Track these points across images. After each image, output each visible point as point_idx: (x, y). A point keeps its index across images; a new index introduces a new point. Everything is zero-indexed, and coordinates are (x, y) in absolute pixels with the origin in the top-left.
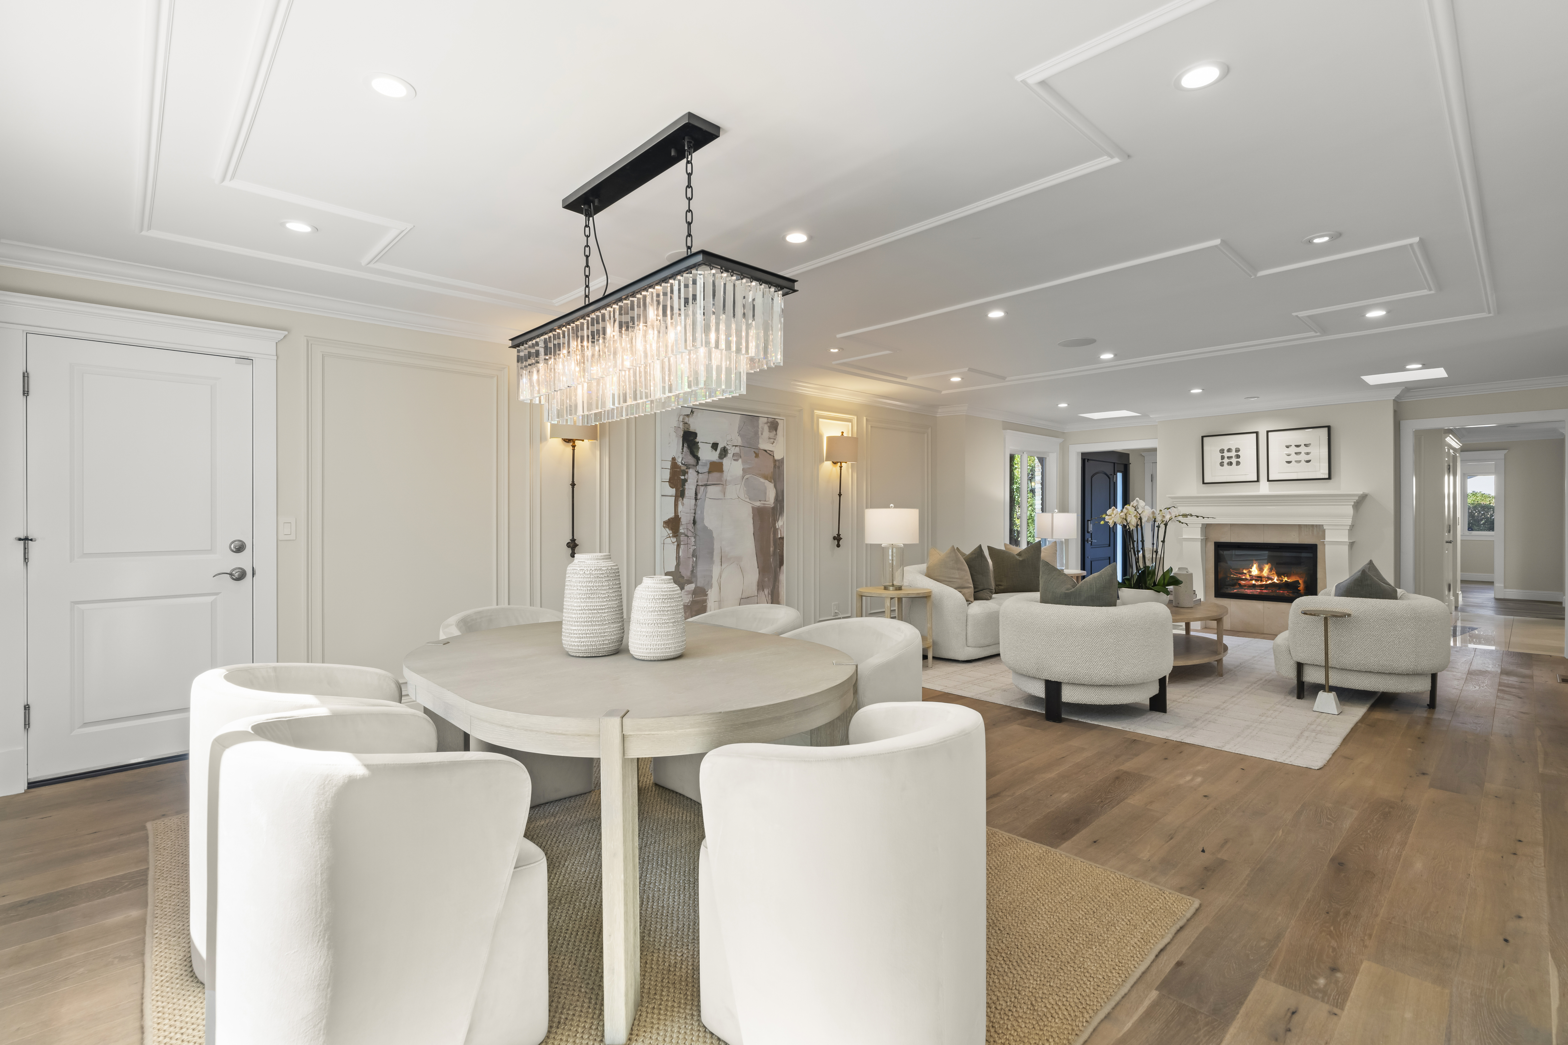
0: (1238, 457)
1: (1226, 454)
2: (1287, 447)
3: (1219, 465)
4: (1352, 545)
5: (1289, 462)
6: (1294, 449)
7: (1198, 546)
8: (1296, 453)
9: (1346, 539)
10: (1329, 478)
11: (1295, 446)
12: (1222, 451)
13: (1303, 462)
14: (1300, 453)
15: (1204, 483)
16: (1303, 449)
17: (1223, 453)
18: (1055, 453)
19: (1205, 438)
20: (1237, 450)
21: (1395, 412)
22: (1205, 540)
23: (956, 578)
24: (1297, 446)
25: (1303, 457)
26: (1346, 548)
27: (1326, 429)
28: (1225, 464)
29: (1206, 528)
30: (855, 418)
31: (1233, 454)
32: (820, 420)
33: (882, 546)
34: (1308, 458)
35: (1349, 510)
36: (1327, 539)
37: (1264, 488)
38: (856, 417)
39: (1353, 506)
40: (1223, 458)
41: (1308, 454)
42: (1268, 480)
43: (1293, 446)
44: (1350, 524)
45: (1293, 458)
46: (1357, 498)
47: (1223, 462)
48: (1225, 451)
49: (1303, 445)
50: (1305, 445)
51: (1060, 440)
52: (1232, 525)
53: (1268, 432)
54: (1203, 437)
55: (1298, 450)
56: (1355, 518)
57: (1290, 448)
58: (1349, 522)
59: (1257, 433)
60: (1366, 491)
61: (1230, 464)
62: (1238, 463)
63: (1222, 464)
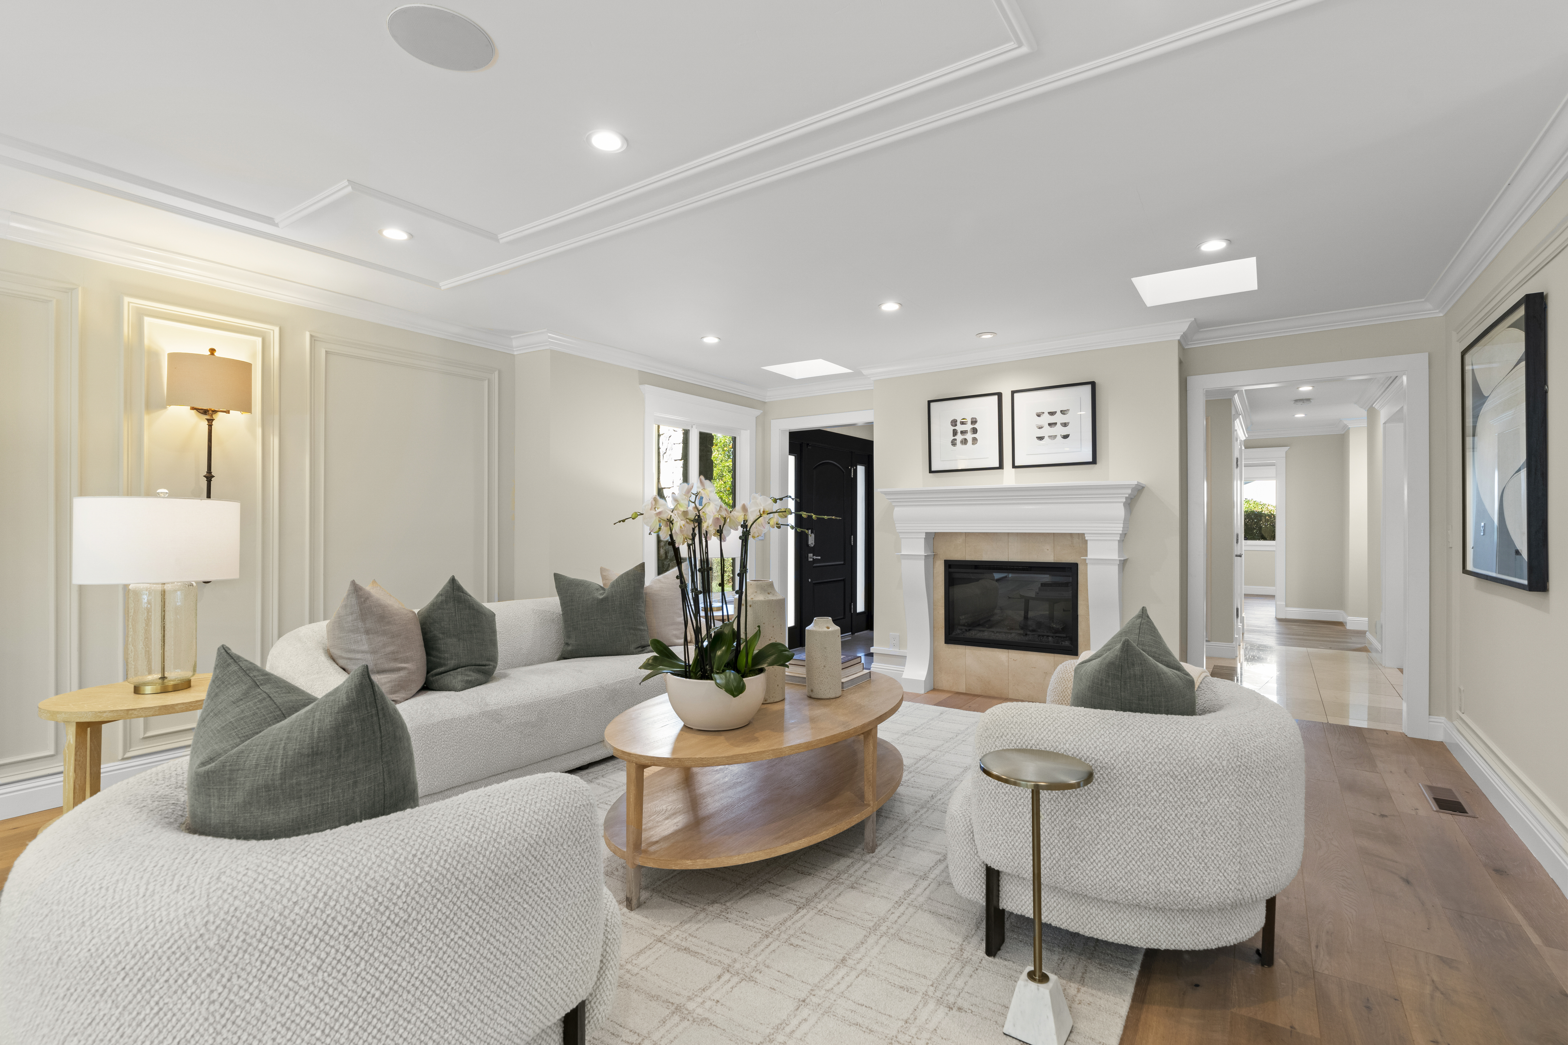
0: (975, 431)
1: (960, 428)
2: (1039, 415)
3: (950, 444)
4: (1123, 564)
5: (1041, 438)
6: (1047, 419)
7: (920, 567)
8: (1050, 425)
9: (1115, 556)
10: (1094, 461)
11: (1049, 413)
12: (954, 423)
13: (1059, 438)
14: (1056, 424)
15: (931, 471)
16: (1059, 418)
17: (956, 425)
18: (748, 431)
19: (932, 404)
20: (974, 422)
21: (1181, 363)
22: (931, 558)
23: (363, 652)
24: (1052, 414)
25: (1059, 430)
26: (1115, 570)
27: (1089, 387)
28: (958, 442)
29: (933, 539)
30: (274, 332)
31: (968, 427)
32: (147, 320)
33: (130, 587)
34: (1065, 430)
35: (1119, 510)
36: (1090, 556)
37: (1009, 478)
38: (277, 330)
39: (1125, 504)
40: (955, 433)
41: (1065, 425)
42: (1014, 466)
43: (1046, 414)
44: (1121, 532)
45: (1047, 431)
46: (1129, 491)
47: (956, 440)
48: (958, 423)
49: (1059, 413)
50: (1061, 411)
51: (758, 412)
52: (967, 534)
53: (1013, 393)
54: (929, 402)
55: (1052, 419)
56: (1127, 521)
57: (1043, 417)
58: (1119, 528)
59: (1000, 395)
60: (1143, 481)
61: (964, 442)
62: (975, 440)
63: (954, 443)
